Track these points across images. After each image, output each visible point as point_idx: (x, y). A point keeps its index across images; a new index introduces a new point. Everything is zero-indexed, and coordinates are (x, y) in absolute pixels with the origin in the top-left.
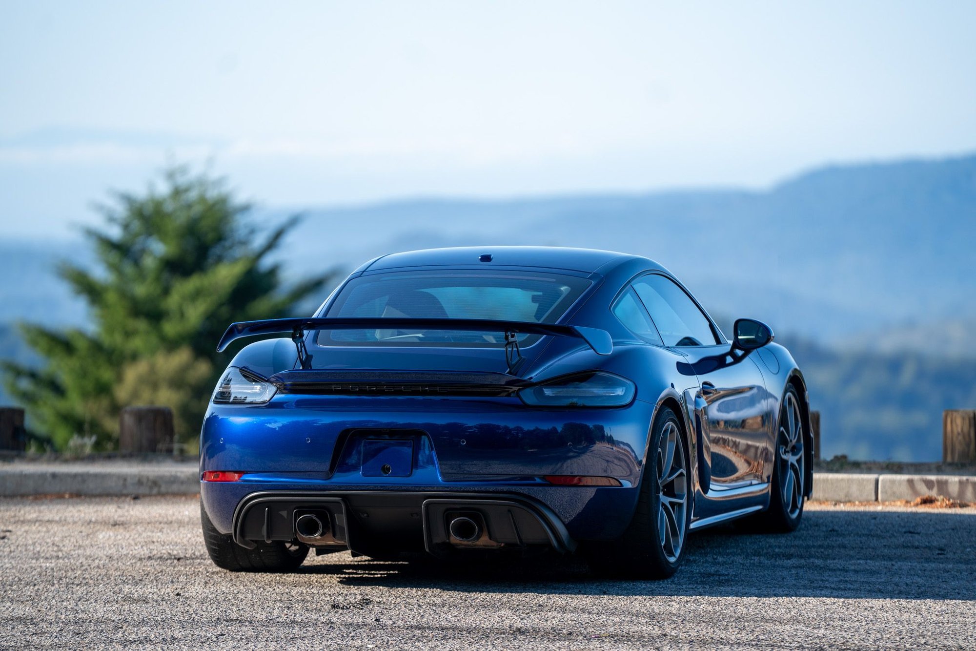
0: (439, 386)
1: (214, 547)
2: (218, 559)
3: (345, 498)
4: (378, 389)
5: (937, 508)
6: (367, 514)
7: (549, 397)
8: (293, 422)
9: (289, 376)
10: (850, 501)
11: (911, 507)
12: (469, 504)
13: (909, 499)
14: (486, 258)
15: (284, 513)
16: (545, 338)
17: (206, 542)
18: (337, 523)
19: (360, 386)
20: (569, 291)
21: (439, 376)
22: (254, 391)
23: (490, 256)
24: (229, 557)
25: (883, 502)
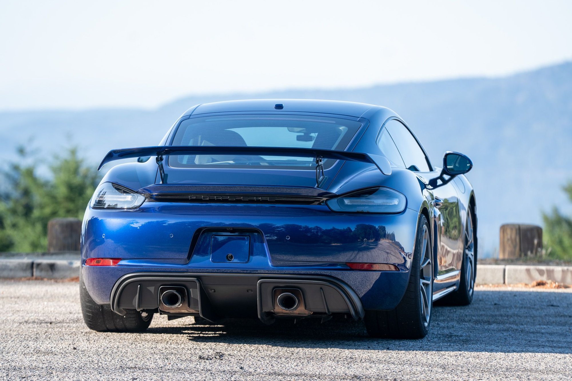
0: (269, 197)
1: (89, 314)
2: (91, 323)
3: (199, 278)
4: (223, 198)
5: (548, 288)
6: (214, 290)
7: (347, 205)
8: (149, 223)
9: (155, 189)
10: (485, 284)
11: (530, 288)
12: (291, 283)
13: (527, 283)
14: (279, 107)
15: (152, 289)
16: (338, 162)
17: (83, 310)
18: (192, 296)
19: (210, 196)
20: (346, 131)
21: (258, 189)
22: (126, 200)
23: (282, 105)
24: (99, 321)
25: (509, 284)
